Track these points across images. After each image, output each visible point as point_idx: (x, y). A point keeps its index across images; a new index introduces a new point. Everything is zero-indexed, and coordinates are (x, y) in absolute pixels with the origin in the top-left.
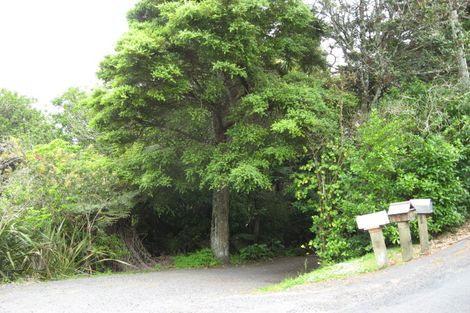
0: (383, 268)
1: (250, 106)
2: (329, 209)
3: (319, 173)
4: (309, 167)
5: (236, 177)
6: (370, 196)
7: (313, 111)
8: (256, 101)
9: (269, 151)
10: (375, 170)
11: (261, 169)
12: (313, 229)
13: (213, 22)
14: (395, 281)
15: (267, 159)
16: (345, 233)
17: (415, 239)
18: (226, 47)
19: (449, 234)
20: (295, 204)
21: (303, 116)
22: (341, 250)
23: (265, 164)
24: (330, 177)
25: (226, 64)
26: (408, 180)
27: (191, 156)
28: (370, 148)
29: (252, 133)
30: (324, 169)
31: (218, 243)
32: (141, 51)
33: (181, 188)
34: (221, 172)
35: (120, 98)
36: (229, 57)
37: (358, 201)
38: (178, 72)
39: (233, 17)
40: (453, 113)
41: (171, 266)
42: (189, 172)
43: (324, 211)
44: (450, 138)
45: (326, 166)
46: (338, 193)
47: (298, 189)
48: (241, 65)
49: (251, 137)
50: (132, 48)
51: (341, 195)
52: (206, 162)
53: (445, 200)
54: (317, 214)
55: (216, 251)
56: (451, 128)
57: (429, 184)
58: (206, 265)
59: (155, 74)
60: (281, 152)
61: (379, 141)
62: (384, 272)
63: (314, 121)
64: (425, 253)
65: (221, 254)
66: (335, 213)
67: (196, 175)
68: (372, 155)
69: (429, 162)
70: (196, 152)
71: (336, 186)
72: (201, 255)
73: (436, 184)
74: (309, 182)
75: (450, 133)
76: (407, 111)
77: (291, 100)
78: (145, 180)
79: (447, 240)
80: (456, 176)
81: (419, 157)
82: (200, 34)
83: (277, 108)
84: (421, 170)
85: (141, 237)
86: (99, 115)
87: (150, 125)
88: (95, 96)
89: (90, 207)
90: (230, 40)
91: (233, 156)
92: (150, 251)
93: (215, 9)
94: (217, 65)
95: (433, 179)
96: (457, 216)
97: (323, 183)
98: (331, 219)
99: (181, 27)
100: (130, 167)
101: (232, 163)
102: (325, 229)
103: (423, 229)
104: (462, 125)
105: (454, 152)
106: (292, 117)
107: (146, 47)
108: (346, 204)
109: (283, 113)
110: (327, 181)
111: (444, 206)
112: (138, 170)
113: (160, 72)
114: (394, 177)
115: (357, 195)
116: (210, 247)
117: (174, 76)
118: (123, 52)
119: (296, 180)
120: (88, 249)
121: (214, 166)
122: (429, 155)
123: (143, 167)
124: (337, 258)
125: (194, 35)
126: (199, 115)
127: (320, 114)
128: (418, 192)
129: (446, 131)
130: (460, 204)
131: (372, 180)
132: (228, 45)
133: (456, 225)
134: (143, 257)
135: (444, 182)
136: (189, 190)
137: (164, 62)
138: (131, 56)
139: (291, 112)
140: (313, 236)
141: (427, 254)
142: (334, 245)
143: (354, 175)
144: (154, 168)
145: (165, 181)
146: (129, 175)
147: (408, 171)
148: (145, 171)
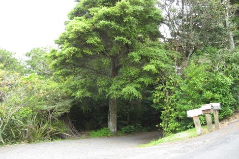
0: (200, 135)
1: (132, 57)
2: (170, 108)
3: (165, 91)
4: (160, 87)
5: (125, 92)
6: (190, 102)
7: (162, 61)
8: (135, 55)
9: (141, 80)
10: (193, 90)
11: (137, 88)
12: (161, 117)
13: (116, 17)
14: (207, 140)
15: (140, 83)
16: (178, 119)
17: (213, 123)
18: (122, 29)
19: (226, 120)
20: (153, 106)
21: (158, 63)
22: (176, 128)
23: (139, 86)
24: (170, 92)
25: (121, 38)
26: (208, 95)
27: (101, 82)
28: (191, 78)
29: (133, 72)
30: (168, 89)
31: (112, 125)
32: (82, 30)
33: (96, 98)
34: (117, 90)
35: (70, 53)
36: (123, 34)
37: (184, 104)
38: (99, 40)
39: (126, 15)
40: (228, 62)
41: (88, 136)
42: (100, 90)
43: (167, 109)
44: (227, 74)
45: (169, 87)
46: (175, 100)
47: (154, 98)
48: (128, 38)
49: (132, 73)
50: (78, 28)
51: (176, 101)
52: (109, 85)
53: (225, 103)
54: (164, 110)
55: (111, 129)
56: (227, 69)
57: (218, 96)
58: (106, 136)
59: (88, 41)
60: (147, 80)
61: (195, 75)
62: (201, 137)
63: (163, 65)
64: (217, 128)
65: (113, 130)
66: (173, 110)
67: (104, 91)
68: (191, 82)
69: (218, 86)
70: (104, 80)
71: (173, 97)
72: (104, 131)
73: (221, 96)
74: (160, 95)
75: (227, 72)
76: (207, 61)
77: (152, 55)
78: (78, 94)
79: (226, 123)
80: (230, 92)
81: (213, 83)
82: (110, 23)
83: (146, 59)
84: (214, 89)
85: (73, 122)
86: (54, 62)
88: (52, 52)
89: (50, 107)
90: (124, 26)
91: (123, 82)
92: (77, 129)
93: (117, 11)
94: (117, 38)
95: (219, 94)
96: (231, 111)
97: (167, 95)
98: (171, 112)
99: (100, 19)
100: (71, 88)
101: (123, 86)
102: (167, 117)
103: (217, 116)
104: (232, 68)
105: (229, 81)
106: (153, 64)
107: (84, 28)
108: (179, 106)
109: (148, 62)
110: (169, 95)
111: (224, 106)
112: (75, 89)
113: (91, 41)
114: (201, 92)
115: (184, 101)
116: (107, 127)
117: (97, 42)
118: (72, 31)
119: (154, 94)
120: (49, 128)
121: (114, 87)
122: (218, 82)
123: (77, 87)
124: (174, 132)
125: (107, 23)
126: (106, 62)
127: (166, 62)
128: (213, 100)
129: (225, 71)
130: (231, 106)
131: (191, 94)
132: (123, 28)
133: (229, 115)
134: (74, 132)
135: (224, 95)
136: (99, 99)
137: (92, 36)
138: (77, 32)
139: (152, 61)
140: (161, 121)
141: (218, 129)
142: (172, 125)
143: (182, 92)
144: (83, 88)
145: (88, 94)
146: (70, 91)
147: (208, 90)
148: (78, 89)
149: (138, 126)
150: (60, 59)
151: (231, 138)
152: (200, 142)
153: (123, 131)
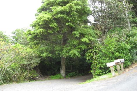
0: (114, 76)
1: (75, 34)
2: (96, 62)
3: (93, 53)
4: (90, 51)
5: (71, 54)
6: (107, 58)
7: (92, 36)
8: (77, 33)
9: (80, 46)
10: (109, 52)
12: (91, 67)
13: (66, 12)
14: (119, 79)
15: (79, 48)
16: (100, 68)
17: (121, 70)
18: (70, 19)
19: (127, 68)
20: (86, 61)
21: (89, 37)
22: (100, 73)
23: (79, 50)
24: (96, 53)
26: (117, 54)
27: (57, 48)
28: (107, 45)
29: (75, 42)
30: (94, 51)
31: (63, 72)
32: (47, 20)
33: (54, 57)
34: (66, 52)
35: (41, 32)
36: (70, 22)
37: (104, 60)
38: (57, 25)
39: (72, 11)
40: (127, 36)
41: (50, 79)
42: (56, 53)
43: (94, 63)
44: (127, 43)
45: (95, 50)
46: (99, 57)
47: (87, 57)
48: (73, 24)
49: (75, 43)
50: (45, 19)
51: (99, 58)
52: (62, 50)
53: (126, 59)
54: (93, 63)
55: (62, 75)
56: (127, 40)
57: (122, 55)
58: (60, 78)
59: (51, 26)
60: (83, 47)
61: (110, 44)
62: (115, 77)
63: (92, 39)
64: (123, 73)
65: (63, 75)
66: (98, 63)
67: (59, 53)
68: (108, 47)
69: (122, 49)
70: (58, 47)
71: (98, 56)
72: (58, 75)
73: (124, 55)
74: (91, 55)
75: (127, 42)
76: (116, 36)
77: (86, 33)
78: (44, 55)
79: (127, 70)
80: (129, 53)
81: (120, 48)
82: (63, 15)
83: (82, 35)
84: (121, 51)
85: (40, 71)
87: (44, 39)
89: (28, 63)
91: (70, 48)
92: (43, 75)
93: (67, 9)
94: (67, 24)
95: (123, 54)
96: (130, 63)
97: (94, 55)
98: (96, 64)
99: (58, 13)
100: (39, 51)
101: (70, 50)
102: (95, 67)
103: (122, 66)
104: (130, 39)
105: (128, 46)
106: (86, 38)
107: (48, 18)
108: (101, 61)
109: (84, 36)
111: (126, 61)
112: (42, 52)
113: (52, 25)
114: (113, 53)
115: (104, 58)
116: (60, 73)
117: (56, 26)
118: (42, 20)
119: (87, 54)
120: (28, 74)
121: (64, 51)
122: (122, 47)
124: (99, 75)
125: (62, 16)
126: (60, 37)
127: (94, 37)
128: (120, 57)
129: (126, 41)
130: (130, 60)
131: (108, 54)
132: (70, 18)
133: (129, 66)
134: (41, 77)
135: (126, 55)
136: (56, 58)
137: (53, 22)
138: (44, 21)
139: (86, 36)
140: (91, 69)
142: (98, 72)
143: (103, 53)
144: (47, 51)
145: (50, 55)
146: (39, 53)
147: (117, 52)
148: (44, 52)
149: (77, 73)
150: (33, 35)
151: (132, 78)
152: (115, 80)
153: (69, 76)
